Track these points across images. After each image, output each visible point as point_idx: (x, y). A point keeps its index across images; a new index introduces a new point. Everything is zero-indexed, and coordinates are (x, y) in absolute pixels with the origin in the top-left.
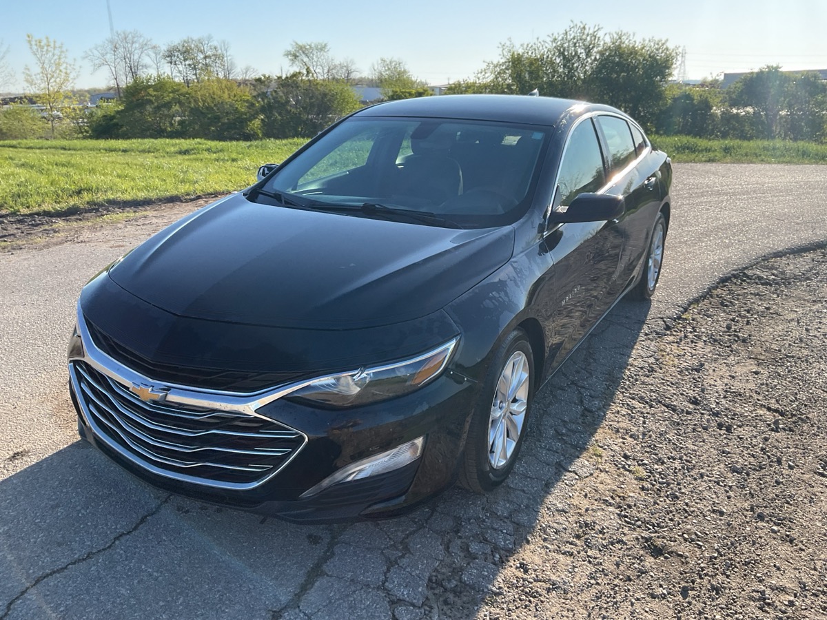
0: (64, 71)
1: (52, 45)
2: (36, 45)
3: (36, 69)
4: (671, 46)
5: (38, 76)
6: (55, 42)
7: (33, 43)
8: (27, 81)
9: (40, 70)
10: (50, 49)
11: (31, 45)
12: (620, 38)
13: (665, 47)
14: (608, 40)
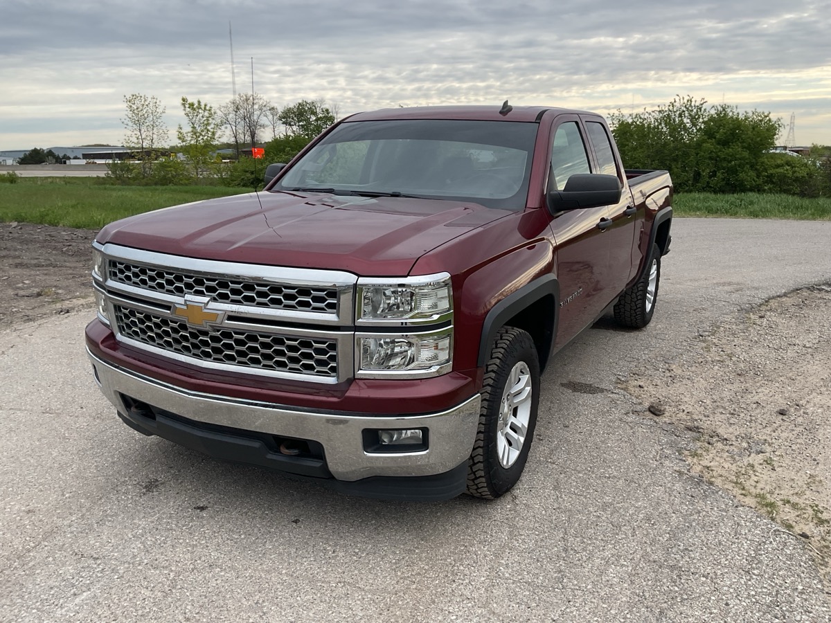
0: (212, 130)
1: (203, 107)
2: (189, 108)
3: (187, 129)
4: (773, 117)
5: (189, 134)
6: (205, 105)
7: (187, 106)
8: (179, 138)
9: (190, 129)
10: (200, 111)
11: (185, 107)
12: (724, 110)
13: (768, 118)
14: (713, 112)
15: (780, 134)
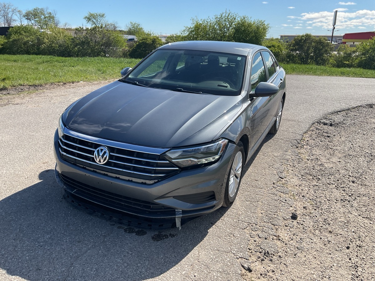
13: (263, 23)
14: (239, 19)
15: (269, 31)
